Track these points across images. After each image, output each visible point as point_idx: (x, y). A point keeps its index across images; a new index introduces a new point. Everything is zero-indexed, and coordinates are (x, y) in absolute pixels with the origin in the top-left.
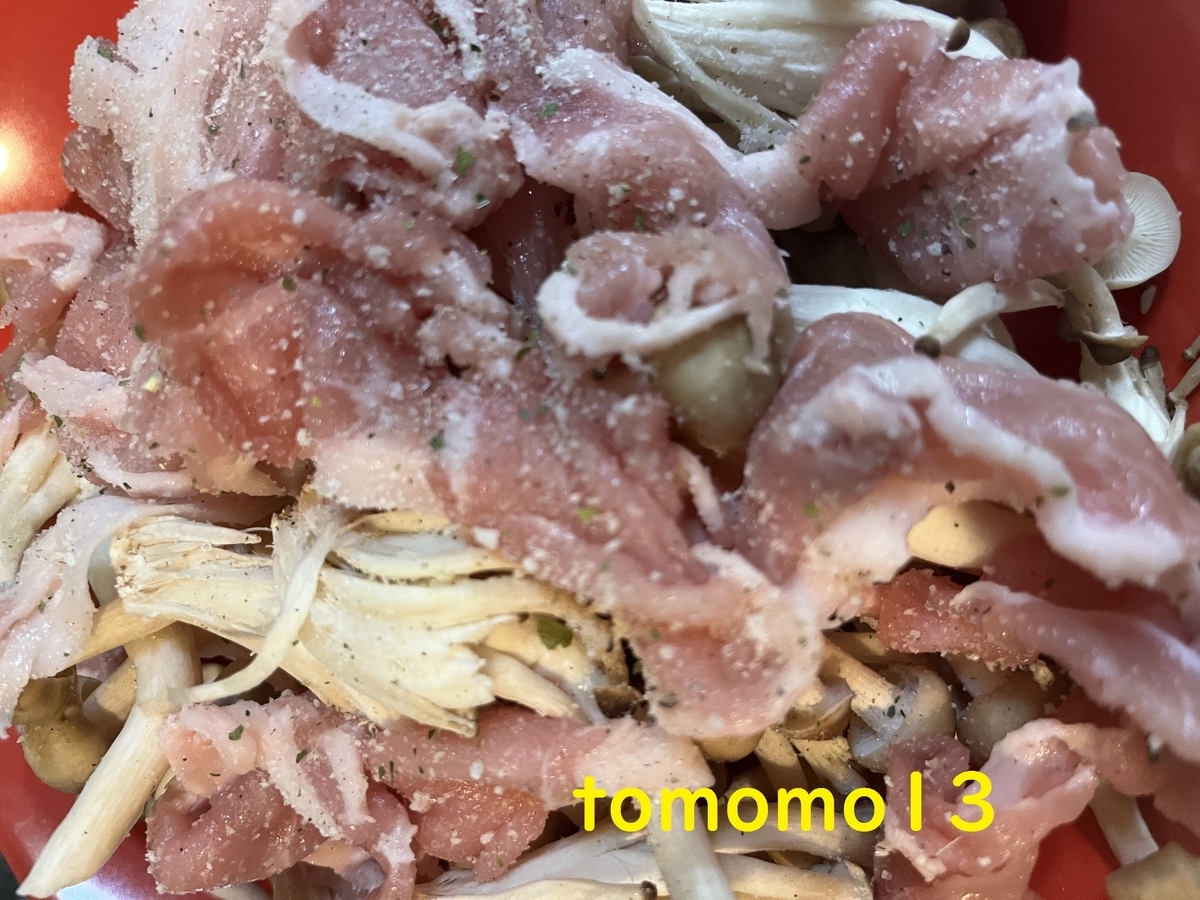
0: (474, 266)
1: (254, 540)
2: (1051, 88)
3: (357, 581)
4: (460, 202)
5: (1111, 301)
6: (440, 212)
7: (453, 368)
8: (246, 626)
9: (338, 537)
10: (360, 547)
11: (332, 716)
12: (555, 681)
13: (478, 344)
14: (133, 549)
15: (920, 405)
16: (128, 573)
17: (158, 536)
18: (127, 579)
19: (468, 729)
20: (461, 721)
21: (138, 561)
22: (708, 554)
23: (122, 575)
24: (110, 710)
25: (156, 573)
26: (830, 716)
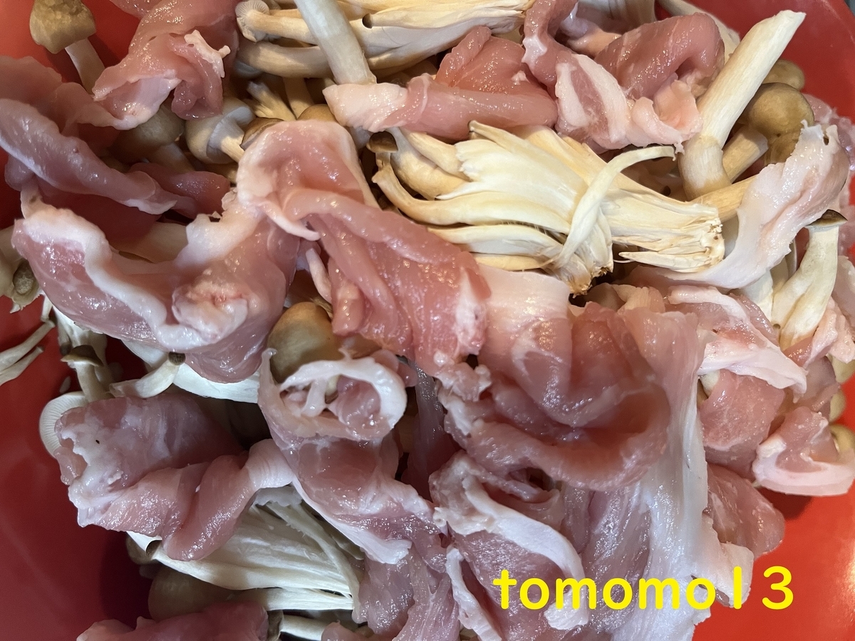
0: (453, 425)
1: (624, 254)
2: (95, 510)
3: (546, 225)
4: (461, 468)
5: (82, 384)
6: (474, 462)
7: (472, 360)
8: (633, 197)
9: (558, 254)
10: (543, 247)
11: (580, 136)
12: (423, 157)
13: (454, 375)
14: (708, 251)
15: (171, 320)
16: (713, 235)
17: (690, 258)
18: (715, 230)
19: (476, 126)
20: (479, 131)
21: (705, 243)
22: (311, 235)
23: (717, 233)
24: (749, 141)
25: (691, 233)
26: (253, 133)
